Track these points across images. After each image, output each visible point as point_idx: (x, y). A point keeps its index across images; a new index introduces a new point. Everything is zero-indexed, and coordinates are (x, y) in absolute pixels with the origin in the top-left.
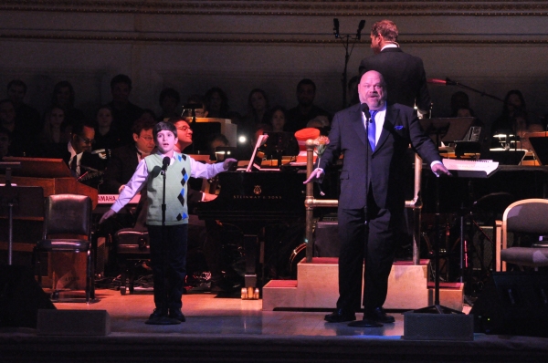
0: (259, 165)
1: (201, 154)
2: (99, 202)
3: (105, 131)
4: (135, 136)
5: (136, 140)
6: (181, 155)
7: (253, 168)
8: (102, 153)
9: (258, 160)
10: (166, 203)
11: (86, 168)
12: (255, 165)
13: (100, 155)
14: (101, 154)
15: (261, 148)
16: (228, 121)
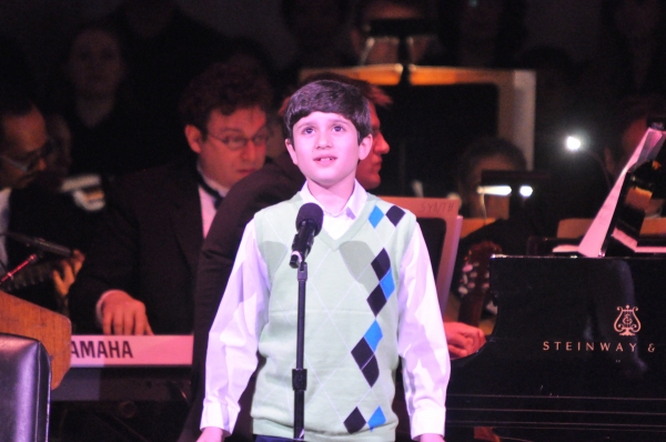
0: (633, 234)
1: (428, 193)
2: (76, 361)
3: (96, 113)
4: (192, 133)
5: (195, 147)
6: (385, 205)
7: (610, 245)
8: (88, 190)
9: (627, 217)
10: (307, 365)
11: (27, 241)
12: (619, 236)
13: (80, 197)
14: (86, 194)
15: (642, 175)
16: (524, 80)
